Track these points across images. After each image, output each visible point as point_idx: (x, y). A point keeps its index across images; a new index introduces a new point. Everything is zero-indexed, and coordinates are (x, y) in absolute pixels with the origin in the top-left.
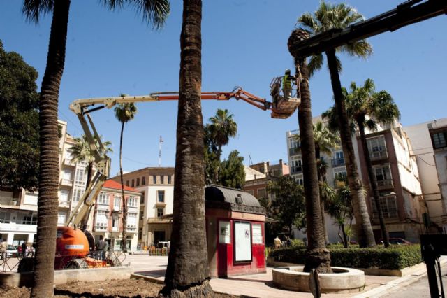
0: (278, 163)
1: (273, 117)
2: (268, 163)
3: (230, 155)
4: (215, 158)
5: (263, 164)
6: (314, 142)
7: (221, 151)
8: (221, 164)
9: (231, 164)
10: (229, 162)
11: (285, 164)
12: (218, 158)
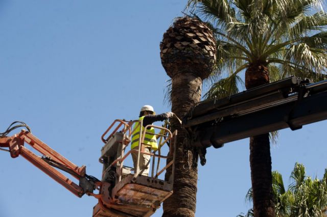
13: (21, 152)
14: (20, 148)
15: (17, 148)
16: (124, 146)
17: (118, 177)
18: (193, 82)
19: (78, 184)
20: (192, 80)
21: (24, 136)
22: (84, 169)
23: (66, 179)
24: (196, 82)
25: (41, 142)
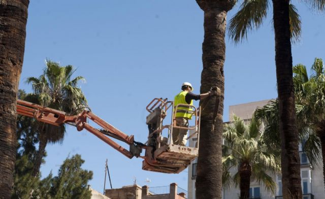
0: (168, 191)
1: (144, 168)
2: (144, 189)
3: (63, 167)
4: (27, 170)
5: (134, 188)
6: (237, 166)
7: (45, 155)
8: (41, 184)
9: (64, 185)
10: (58, 181)
11: (182, 195)
12: (34, 170)
13: (84, 126)
14: (84, 124)
15: (81, 125)
16: (162, 119)
17: (158, 143)
18: (220, 16)
19: (129, 150)
20: (218, 14)
21: (86, 115)
22: (133, 138)
23: (119, 147)
24: (222, 15)
25: (99, 119)
